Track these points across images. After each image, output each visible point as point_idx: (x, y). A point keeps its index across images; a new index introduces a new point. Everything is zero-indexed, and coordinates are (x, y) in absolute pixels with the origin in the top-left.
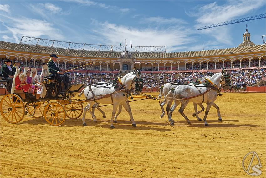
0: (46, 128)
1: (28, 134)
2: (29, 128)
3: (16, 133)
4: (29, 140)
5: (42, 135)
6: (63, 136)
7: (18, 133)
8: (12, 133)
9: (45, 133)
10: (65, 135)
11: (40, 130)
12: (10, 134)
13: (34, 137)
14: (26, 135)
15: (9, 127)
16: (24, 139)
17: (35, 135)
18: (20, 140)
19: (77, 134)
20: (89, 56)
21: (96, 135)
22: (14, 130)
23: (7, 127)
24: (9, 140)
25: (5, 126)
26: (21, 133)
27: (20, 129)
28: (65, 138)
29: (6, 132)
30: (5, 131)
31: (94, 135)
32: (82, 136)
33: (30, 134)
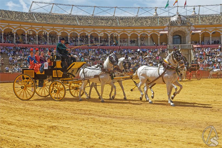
0: (61, 129)
1: (37, 137)
2: (39, 128)
3: (21, 134)
4: (38, 145)
5: (55, 139)
6: (83, 142)
7: (24, 135)
8: (16, 134)
9: (59, 137)
10: (86, 141)
11: (53, 132)
12: (14, 136)
13: (44, 141)
14: (34, 138)
15: (13, 126)
16: (31, 143)
17: (46, 139)
18: (25, 145)
19: (103, 140)
20: (122, 24)
21: (132, 143)
22: (20, 130)
23: (11, 126)
24: (12, 144)
25: (9, 124)
26: (27, 135)
27: (27, 129)
28: (86, 145)
29: (9, 133)
30: (8, 130)
31: (128, 143)
32: (110, 143)
33: (39, 137)
